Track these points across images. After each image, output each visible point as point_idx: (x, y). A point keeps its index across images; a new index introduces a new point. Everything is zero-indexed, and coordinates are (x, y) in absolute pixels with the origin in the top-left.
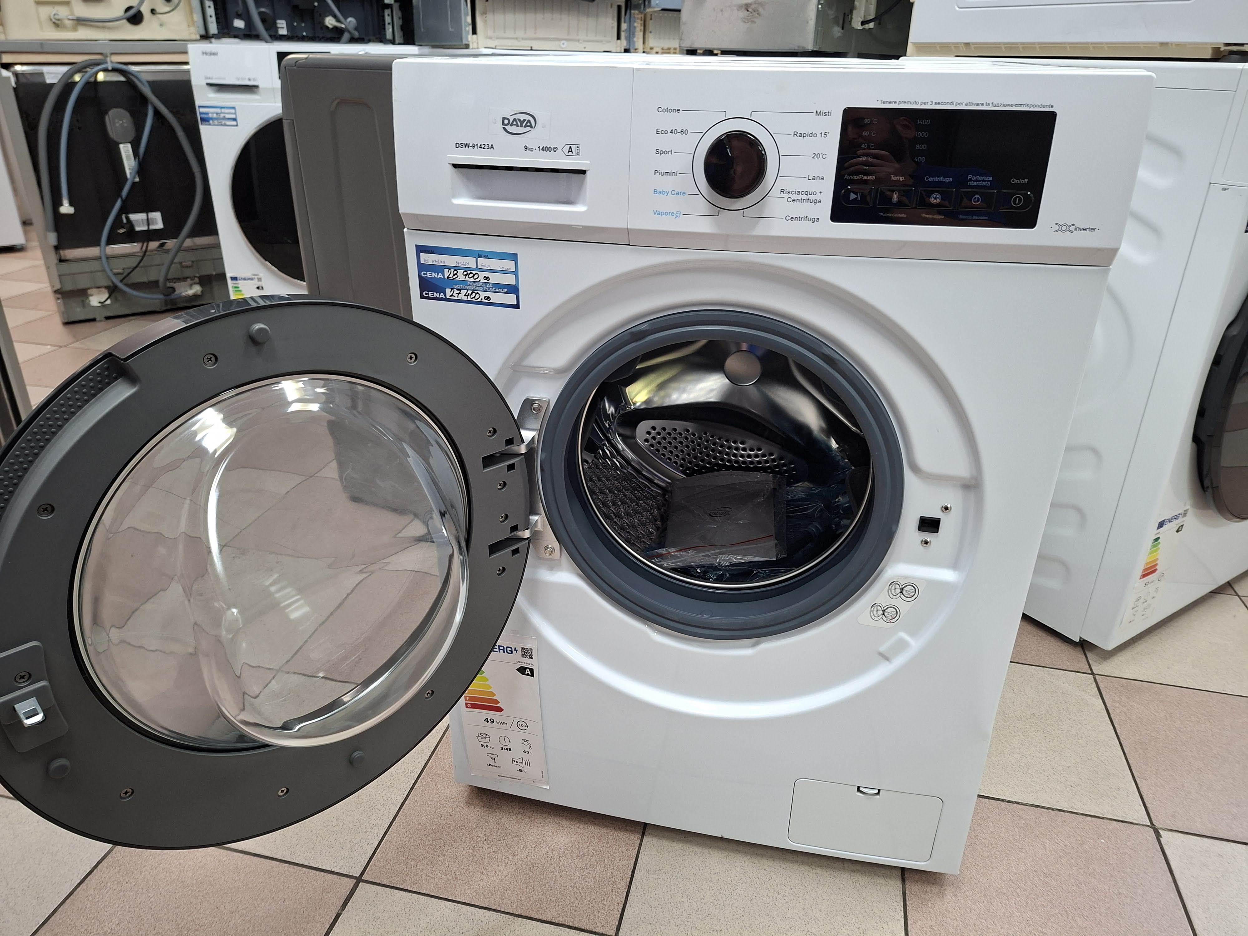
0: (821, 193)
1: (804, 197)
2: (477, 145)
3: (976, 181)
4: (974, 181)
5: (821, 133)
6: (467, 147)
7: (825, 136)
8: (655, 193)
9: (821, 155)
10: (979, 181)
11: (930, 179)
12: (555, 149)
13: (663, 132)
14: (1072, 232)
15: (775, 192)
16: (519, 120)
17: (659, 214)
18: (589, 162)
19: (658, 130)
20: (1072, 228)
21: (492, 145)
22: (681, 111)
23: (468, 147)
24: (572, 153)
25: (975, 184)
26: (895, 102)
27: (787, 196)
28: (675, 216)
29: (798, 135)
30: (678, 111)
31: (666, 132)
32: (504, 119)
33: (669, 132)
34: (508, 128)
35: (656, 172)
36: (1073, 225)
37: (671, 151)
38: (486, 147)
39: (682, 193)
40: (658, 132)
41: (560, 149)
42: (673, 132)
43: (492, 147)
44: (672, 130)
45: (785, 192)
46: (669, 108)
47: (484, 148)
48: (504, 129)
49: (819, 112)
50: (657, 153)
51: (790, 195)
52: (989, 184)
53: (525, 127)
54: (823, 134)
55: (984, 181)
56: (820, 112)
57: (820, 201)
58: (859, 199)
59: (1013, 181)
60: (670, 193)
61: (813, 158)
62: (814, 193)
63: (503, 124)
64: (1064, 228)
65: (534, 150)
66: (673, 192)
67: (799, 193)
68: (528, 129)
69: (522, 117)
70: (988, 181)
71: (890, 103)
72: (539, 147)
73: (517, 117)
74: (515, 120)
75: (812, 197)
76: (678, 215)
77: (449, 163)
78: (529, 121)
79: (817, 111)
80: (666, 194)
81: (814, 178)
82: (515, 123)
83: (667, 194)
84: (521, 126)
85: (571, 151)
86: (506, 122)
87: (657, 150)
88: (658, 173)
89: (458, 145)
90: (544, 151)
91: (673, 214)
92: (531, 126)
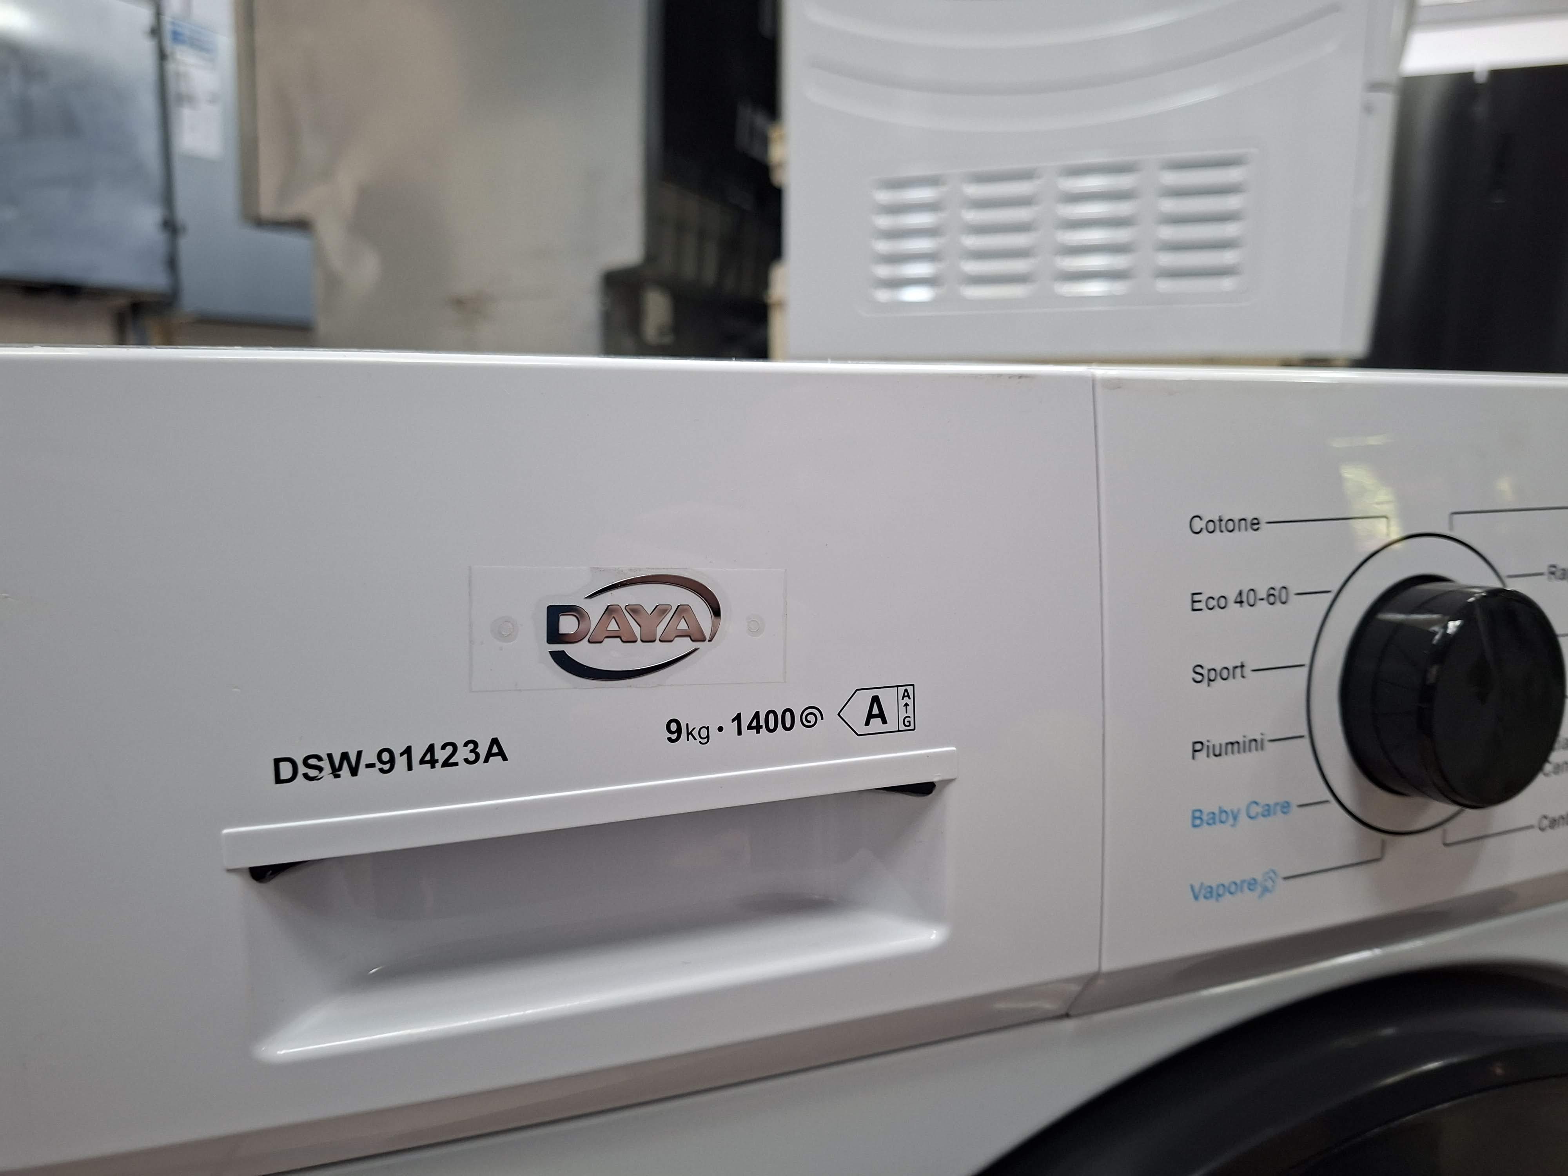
2: (408, 751)
6: (345, 771)
8: (1198, 822)
12: (809, 717)
13: (1212, 603)
16: (633, 609)
17: (1209, 893)
18: (954, 748)
19: (1197, 598)
21: (495, 741)
22: (1263, 526)
23: (354, 772)
24: (884, 721)
28: (1257, 891)
30: (1255, 524)
31: (1221, 603)
32: (555, 613)
33: (1231, 600)
34: (578, 652)
35: (1198, 747)
37: (1242, 666)
38: (464, 753)
39: (1279, 808)
40: (1197, 606)
41: (830, 713)
42: (1244, 599)
43: (496, 749)
44: (1240, 593)
46: (1225, 518)
47: (446, 764)
48: (563, 661)
50: (1199, 678)
60: (1243, 817)
63: (554, 635)
65: (713, 731)
66: (1255, 810)
68: (683, 645)
69: (648, 597)
72: (738, 718)
73: (622, 598)
74: (610, 611)
76: (1269, 884)
77: (230, 871)
78: (682, 612)
80: (1231, 821)
82: (611, 626)
83: (1236, 819)
84: (647, 638)
85: (882, 716)
86: (568, 625)
87: (1199, 670)
88: (1205, 751)
89: (286, 770)
90: (763, 730)
91: (1252, 884)
92: (698, 637)
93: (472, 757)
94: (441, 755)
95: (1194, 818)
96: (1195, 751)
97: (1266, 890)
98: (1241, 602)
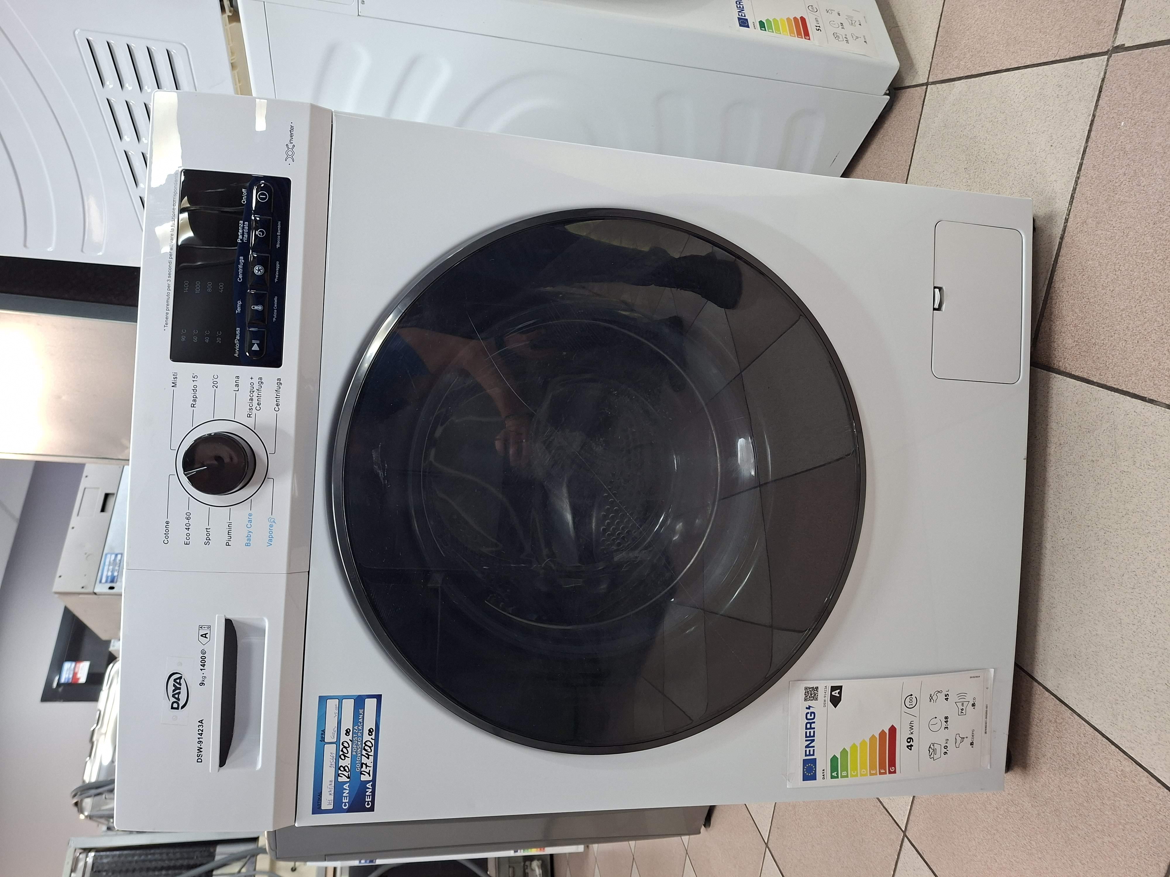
0: (252, 378)
1: (255, 394)
2: (199, 738)
3: (243, 234)
4: (243, 236)
5: (193, 381)
6: (201, 750)
7: (196, 377)
8: (249, 544)
9: (215, 380)
10: (243, 232)
11: (240, 276)
12: (203, 652)
13: (188, 538)
14: (294, 146)
15: (250, 422)
16: (174, 691)
17: (271, 540)
18: (217, 615)
19: (186, 543)
20: (290, 146)
21: (199, 722)
22: (168, 520)
23: (201, 748)
24: (207, 634)
25: (246, 235)
26: (167, 313)
27: (254, 411)
28: (273, 524)
29: (194, 403)
30: (167, 523)
31: (188, 535)
32: (172, 708)
33: (188, 532)
34: (182, 703)
35: (227, 544)
36: (287, 145)
37: (207, 529)
38: (201, 728)
39: (250, 517)
40: (188, 543)
41: (203, 647)
42: (188, 527)
43: (201, 722)
44: (186, 529)
45: (250, 413)
46: (165, 532)
47: (202, 731)
48: (183, 707)
49: (173, 385)
50: (208, 543)
51: (254, 408)
52: (246, 223)
53: (180, 684)
54: (194, 379)
55: (243, 228)
56: (173, 383)
57: (260, 378)
58: (258, 342)
59: (244, 202)
60: (249, 530)
61: (217, 388)
62: (252, 384)
63: (177, 708)
64: (290, 153)
65: (204, 675)
66: (249, 526)
67: (251, 399)
68: (182, 681)
69: (171, 688)
70: (244, 224)
71: (167, 318)
72: (201, 670)
73: (171, 694)
74: (173, 696)
75: (256, 386)
76: (272, 520)
77: (218, 771)
78: (175, 680)
79: (172, 386)
80: (251, 534)
81: (237, 385)
82: (177, 696)
83: (250, 532)
84: (180, 689)
85: (205, 634)
86: (175, 705)
87: (206, 543)
88: (229, 542)
89: (199, 760)
90: (205, 664)
91: (271, 526)
92: (180, 678)
93: (202, 726)
94: (200, 732)
95: (248, 546)
96: (229, 545)
97: (274, 522)
98: (189, 528)
